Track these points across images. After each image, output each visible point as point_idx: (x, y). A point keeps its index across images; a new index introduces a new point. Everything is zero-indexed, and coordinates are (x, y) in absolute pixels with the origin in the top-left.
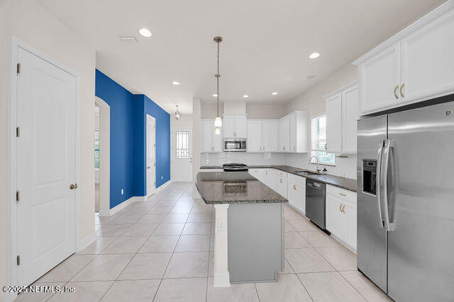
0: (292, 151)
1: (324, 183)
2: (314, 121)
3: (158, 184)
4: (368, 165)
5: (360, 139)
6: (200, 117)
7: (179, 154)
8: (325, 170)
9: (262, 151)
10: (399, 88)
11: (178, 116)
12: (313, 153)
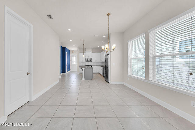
3: (68, 71)
7: (73, 62)
11: (73, 52)
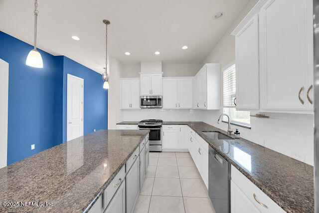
8: (237, 132)
9: (178, 108)
12: (226, 111)
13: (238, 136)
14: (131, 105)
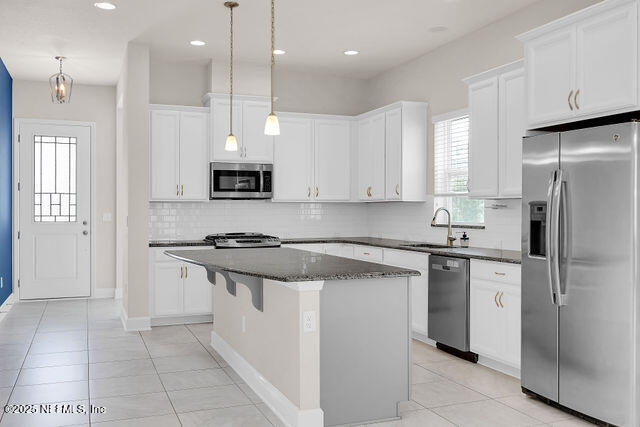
0: (391, 196)
1: (467, 258)
2: (440, 128)
4: (536, 211)
5: (526, 169)
6: (148, 98)
7: (44, 210)
8: (465, 238)
9: (313, 199)
10: (574, 94)
12: (439, 202)
13: (465, 243)
14: (180, 191)
